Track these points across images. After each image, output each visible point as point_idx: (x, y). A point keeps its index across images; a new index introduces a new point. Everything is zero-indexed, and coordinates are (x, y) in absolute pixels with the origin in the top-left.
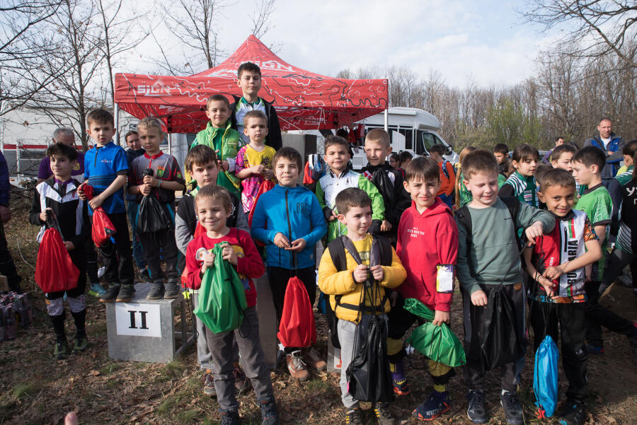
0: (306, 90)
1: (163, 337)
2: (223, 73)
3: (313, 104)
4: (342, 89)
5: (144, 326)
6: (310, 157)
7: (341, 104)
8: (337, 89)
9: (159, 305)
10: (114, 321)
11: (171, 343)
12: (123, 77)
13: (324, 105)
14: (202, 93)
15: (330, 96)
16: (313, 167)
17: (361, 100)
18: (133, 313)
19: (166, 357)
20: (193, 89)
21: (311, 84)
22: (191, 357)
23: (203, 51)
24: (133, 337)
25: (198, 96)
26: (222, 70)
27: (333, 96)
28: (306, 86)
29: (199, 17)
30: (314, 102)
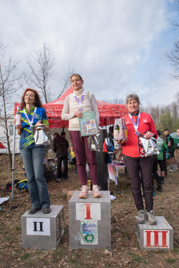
0: (101, 109)
1: (51, 235)
2: (61, 102)
3: (104, 115)
4: (116, 109)
5: (41, 230)
6: (106, 139)
7: (116, 115)
8: (114, 109)
9: (49, 219)
10: (25, 227)
11: (56, 239)
12: (18, 104)
13: (109, 116)
14: (55, 111)
15: (111, 112)
16: (108, 144)
17: (125, 113)
18: (35, 223)
19: (53, 246)
20: (50, 110)
21: (103, 107)
22: (65, 245)
23: (42, 93)
24: (35, 236)
25: (52, 113)
26: (60, 101)
27: (113, 112)
28: (101, 108)
29: (41, 79)
30: (105, 115)
